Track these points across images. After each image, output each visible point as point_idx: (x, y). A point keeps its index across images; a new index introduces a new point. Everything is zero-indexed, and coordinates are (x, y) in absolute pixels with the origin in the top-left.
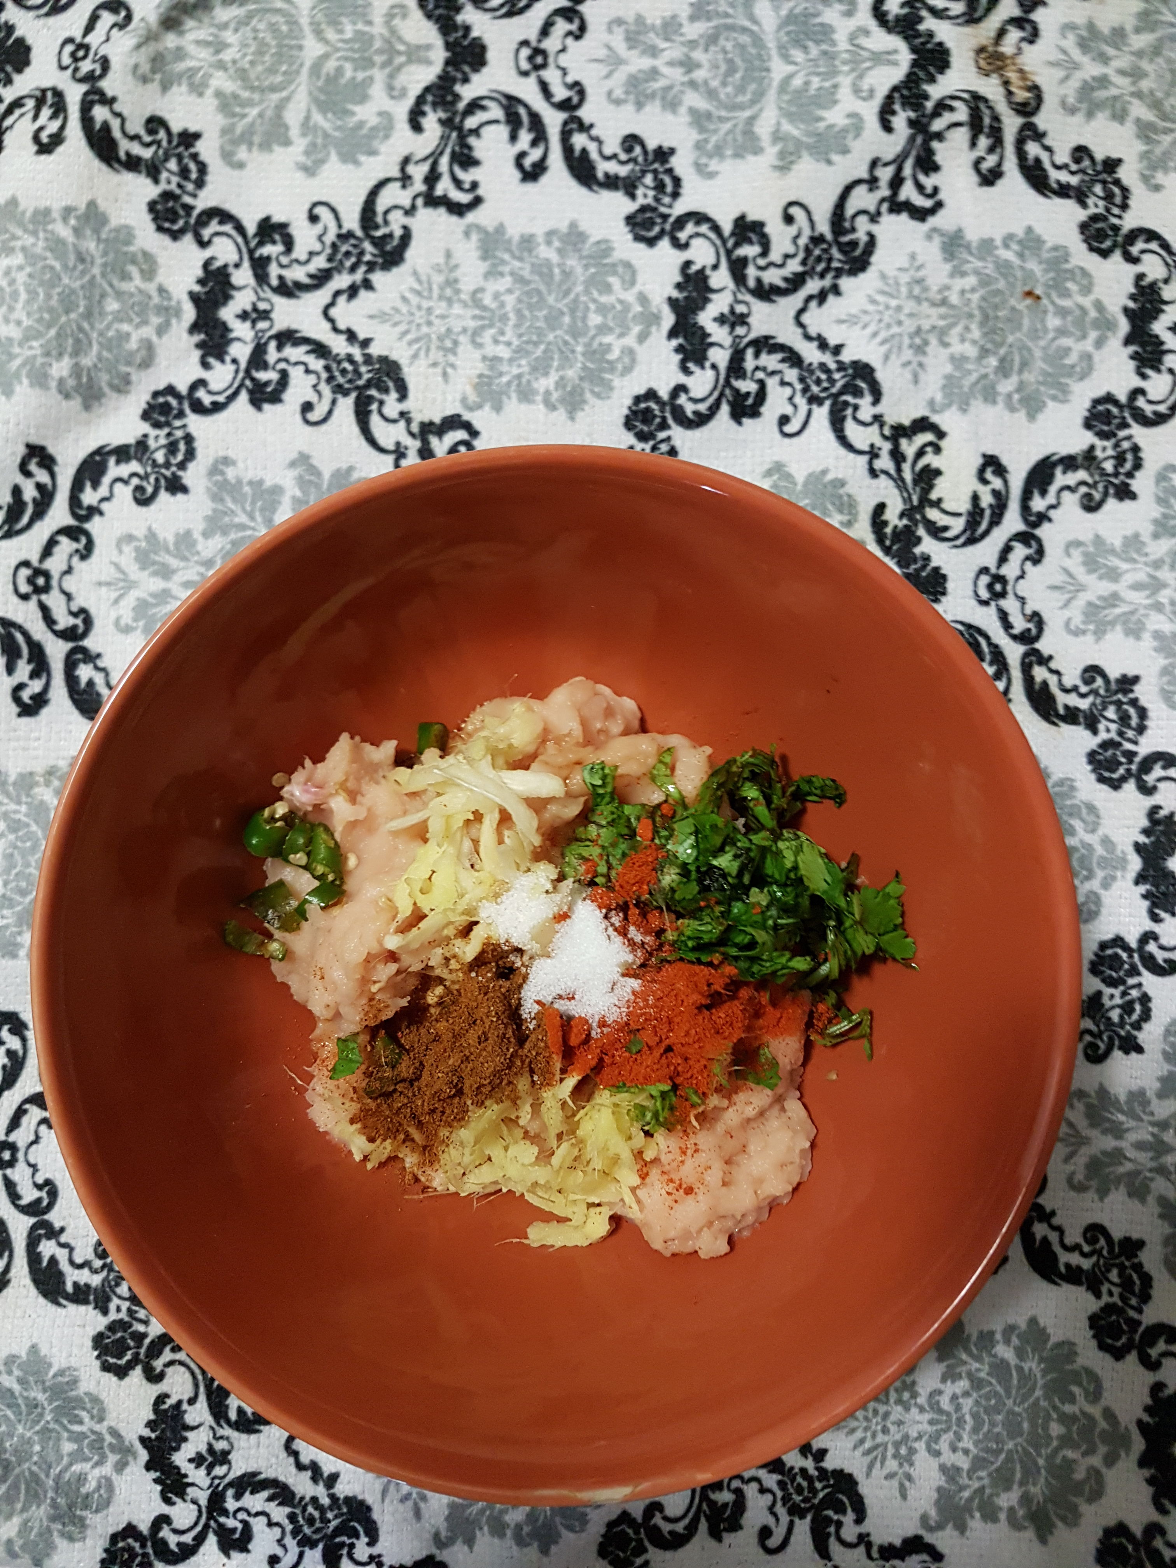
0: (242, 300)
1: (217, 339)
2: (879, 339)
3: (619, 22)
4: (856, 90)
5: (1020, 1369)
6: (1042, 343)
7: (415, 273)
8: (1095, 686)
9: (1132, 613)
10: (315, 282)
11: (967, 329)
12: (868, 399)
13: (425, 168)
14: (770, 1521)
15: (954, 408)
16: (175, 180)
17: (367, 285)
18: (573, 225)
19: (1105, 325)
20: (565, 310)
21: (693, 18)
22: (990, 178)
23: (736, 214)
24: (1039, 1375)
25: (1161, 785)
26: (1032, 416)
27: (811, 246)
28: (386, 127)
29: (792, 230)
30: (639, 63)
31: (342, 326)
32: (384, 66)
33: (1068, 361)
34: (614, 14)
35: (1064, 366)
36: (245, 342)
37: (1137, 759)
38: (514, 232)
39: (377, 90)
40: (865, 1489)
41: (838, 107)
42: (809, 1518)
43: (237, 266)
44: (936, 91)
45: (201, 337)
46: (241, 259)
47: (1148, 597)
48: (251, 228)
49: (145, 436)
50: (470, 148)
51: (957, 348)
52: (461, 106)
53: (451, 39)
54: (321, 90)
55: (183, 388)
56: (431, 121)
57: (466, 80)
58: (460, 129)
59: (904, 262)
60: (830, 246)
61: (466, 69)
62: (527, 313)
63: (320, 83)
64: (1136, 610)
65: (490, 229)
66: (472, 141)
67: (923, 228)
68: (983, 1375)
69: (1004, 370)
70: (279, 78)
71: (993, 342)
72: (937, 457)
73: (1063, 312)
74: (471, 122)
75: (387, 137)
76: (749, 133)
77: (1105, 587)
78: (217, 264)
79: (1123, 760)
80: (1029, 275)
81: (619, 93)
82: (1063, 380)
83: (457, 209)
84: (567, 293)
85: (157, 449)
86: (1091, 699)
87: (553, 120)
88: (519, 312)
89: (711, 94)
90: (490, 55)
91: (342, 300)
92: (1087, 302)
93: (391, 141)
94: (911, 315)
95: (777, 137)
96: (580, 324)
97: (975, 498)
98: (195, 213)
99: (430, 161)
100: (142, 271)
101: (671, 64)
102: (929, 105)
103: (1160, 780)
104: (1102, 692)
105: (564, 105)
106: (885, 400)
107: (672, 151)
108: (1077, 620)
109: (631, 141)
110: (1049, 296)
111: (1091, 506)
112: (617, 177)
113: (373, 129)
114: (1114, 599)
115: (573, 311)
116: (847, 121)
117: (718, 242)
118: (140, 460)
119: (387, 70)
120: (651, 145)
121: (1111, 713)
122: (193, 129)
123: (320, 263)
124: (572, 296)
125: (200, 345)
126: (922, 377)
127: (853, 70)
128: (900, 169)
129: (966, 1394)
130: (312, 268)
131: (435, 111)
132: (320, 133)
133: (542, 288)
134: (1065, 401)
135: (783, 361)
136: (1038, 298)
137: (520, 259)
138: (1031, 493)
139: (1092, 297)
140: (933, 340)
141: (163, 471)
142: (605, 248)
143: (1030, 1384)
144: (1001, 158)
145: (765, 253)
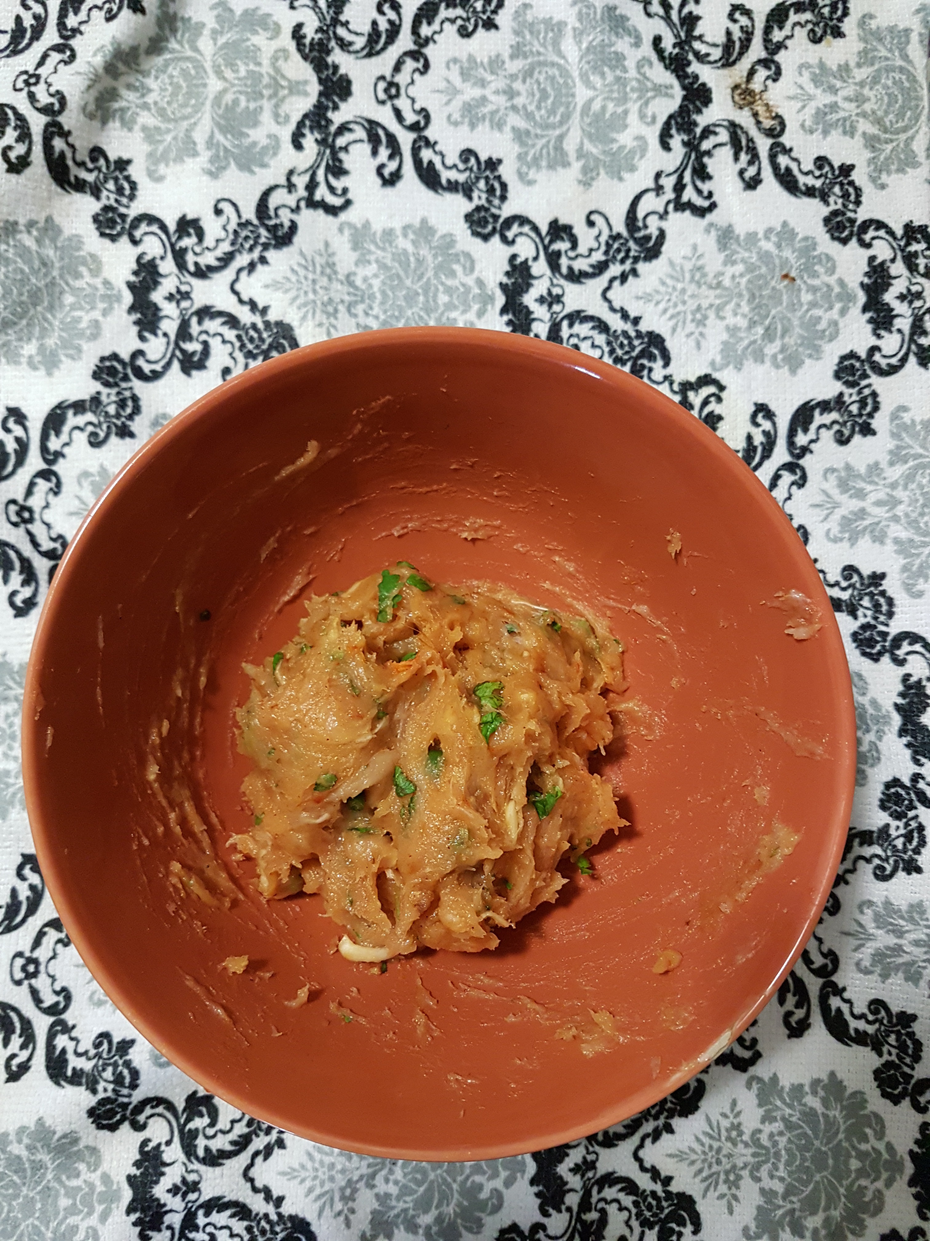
0: (168, 285)
1: (150, 316)
2: (668, 315)
3: (455, 60)
4: (642, 116)
5: (825, 1116)
6: (799, 314)
7: (302, 253)
8: (853, 581)
9: (878, 524)
10: (222, 264)
11: (738, 305)
12: (660, 362)
13: (306, 178)
14: (627, 1232)
15: (731, 367)
16: (113, 196)
17: (263, 260)
18: (424, 221)
19: (847, 297)
20: (420, 291)
21: (512, 57)
22: (753, 184)
23: (550, 218)
24: (841, 1121)
25: (909, 658)
26: (793, 371)
27: (611, 242)
28: (275, 147)
29: (595, 231)
30: (471, 92)
31: (245, 298)
32: (270, 97)
33: (820, 327)
34: (450, 55)
35: (817, 331)
36: (172, 319)
37: (889, 638)
38: (377, 227)
39: (266, 117)
40: (701, 1207)
41: (628, 131)
42: (657, 1228)
43: (162, 258)
44: (703, 120)
45: (138, 316)
46: (165, 252)
47: (887, 512)
48: (172, 227)
49: (98, 393)
50: (340, 161)
51: (731, 320)
52: (333, 129)
53: (323, 76)
54: (221, 117)
55: (125, 356)
56: (309, 141)
57: (336, 108)
58: (332, 147)
59: (688, 252)
60: (627, 241)
61: (336, 99)
62: (390, 293)
63: (221, 112)
64: (880, 522)
65: (359, 226)
66: (342, 155)
67: (702, 223)
68: (794, 1119)
69: (769, 335)
70: (189, 110)
71: (759, 314)
72: (719, 406)
73: (814, 290)
74: (341, 142)
75: (275, 154)
76: (559, 148)
77: (855, 504)
78: (147, 258)
79: (878, 639)
80: (785, 262)
81: (456, 116)
82: (816, 342)
83: (332, 211)
84: (420, 277)
85: (109, 404)
86: (850, 591)
87: (406, 139)
88: (384, 293)
89: (529, 116)
90: (355, 88)
91: (244, 275)
92: (832, 280)
93: (280, 156)
94: (693, 296)
95: (581, 154)
96: (432, 303)
97: (749, 438)
98: (129, 220)
99: (310, 172)
100: (90, 270)
101: (497, 92)
102: (698, 131)
103: (908, 653)
104: (858, 585)
105: (415, 127)
106: (673, 364)
107: (500, 161)
108: (835, 530)
109: (467, 154)
110: (802, 278)
111: (842, 440)
112: (457, 182)
113: (263, 148)
114: (862, 513)
115: (426, 293)
116: (635, 143)
117: (538, 240)
118: (94, 412)
119: (273, 101)
120: (483, 157)
121: (866, 602)
122: (125, 157)
123: (226, 247)
124: (425, 280)
125: (137, 323)
126: (703, 343)
127: (640, 98)
128: (681, 177)
129: (781, 1134)
130: (219, 253)
131: (312, 132)
132: (222, 148)
133: (402, 273)
134: (818, 359)
135: (593, 328)
136: (793, 279)
137: (384, 249)
138: (796, 431)
139: (836, 277)
140: (711, 314)
141: (115, 420)
142: (449, 241)
143: (833, 1130)
144: (759, 169)
145: (574, 246)
